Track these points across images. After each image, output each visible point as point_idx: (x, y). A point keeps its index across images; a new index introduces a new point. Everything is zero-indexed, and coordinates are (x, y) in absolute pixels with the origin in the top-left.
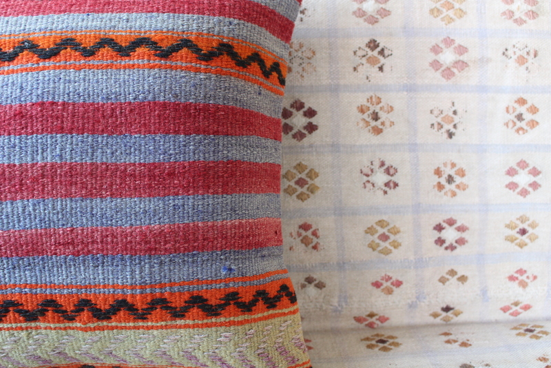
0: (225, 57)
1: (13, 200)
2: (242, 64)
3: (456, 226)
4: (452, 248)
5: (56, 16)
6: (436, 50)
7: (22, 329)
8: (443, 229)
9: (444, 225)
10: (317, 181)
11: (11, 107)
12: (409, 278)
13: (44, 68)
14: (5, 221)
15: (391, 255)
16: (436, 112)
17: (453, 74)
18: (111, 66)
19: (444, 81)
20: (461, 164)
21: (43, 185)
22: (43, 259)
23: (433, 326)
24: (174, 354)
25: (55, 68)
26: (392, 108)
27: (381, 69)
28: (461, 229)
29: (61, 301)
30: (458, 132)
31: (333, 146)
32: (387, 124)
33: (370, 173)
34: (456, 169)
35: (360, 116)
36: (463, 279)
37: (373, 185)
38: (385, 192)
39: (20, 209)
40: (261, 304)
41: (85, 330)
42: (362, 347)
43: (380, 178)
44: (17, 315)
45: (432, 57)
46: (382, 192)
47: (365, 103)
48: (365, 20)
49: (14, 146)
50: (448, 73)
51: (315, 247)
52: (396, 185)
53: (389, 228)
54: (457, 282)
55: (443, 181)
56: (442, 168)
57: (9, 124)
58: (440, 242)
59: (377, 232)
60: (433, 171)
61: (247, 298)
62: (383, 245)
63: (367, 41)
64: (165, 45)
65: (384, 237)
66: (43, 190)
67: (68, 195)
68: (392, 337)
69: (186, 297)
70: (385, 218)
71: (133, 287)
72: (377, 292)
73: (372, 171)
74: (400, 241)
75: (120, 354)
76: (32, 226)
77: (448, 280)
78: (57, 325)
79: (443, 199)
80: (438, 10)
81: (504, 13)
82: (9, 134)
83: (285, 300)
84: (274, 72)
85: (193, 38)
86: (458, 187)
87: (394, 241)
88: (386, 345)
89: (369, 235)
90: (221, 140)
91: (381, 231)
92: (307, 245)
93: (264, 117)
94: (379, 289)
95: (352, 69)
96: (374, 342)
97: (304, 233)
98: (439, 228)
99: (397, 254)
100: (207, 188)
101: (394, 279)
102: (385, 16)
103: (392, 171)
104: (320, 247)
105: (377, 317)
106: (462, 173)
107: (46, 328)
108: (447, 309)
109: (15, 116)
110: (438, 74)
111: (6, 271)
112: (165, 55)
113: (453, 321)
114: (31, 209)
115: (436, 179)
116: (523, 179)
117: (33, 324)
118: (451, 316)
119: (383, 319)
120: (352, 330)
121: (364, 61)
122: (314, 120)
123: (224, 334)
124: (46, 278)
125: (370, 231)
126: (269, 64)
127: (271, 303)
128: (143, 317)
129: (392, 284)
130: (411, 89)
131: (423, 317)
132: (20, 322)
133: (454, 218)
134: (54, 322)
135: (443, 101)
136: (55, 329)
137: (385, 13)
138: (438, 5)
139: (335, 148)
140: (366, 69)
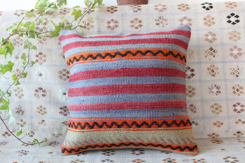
0: (171, 55)
1: (116, 94)
2: (175, 57)
3: (240, 105)
4: (239, 112)
5: (124, 45)
6: (231, 50)
7: (116, 130)
8: (236, 106)
9: (236, 105)
10: (195, 91)
11: (115, 69)
12: (225, 122)
13: (123, 59)
14: (114, 100)
15: (219, 114)
16: (232, 69)
17: (237, 57)
18: (140, 58)
19: (234, 60)
20: (241, 85)
21: (124, 90)
22: (123, 110)
23: (234, 138)
24: (158, 138)
25: (126, 59)
26: (218, 68)
27: (214, 56)
28: (242, 106)
29: (128, 122)
30: (240, 75)
31: (199, 80)
32: (217, 73)
33: (211, 88)
34: (239, 87)
35: (208, 71)
37: (213, 92)
38: (217, 95)
39: (118, 97)
40: (182, 124)
41: (133, 130)
42: (211, 143)
43: (215, 90)
44: (115, 126)
45: (230, 52)
46: (216, 95)
47: (209, 67)
48: (209, 42)
49: (116, 80)
50: (236, 57)
51: (195, 112)
52: (220, 92)
53: (218, 106)
54: (242, 123)
55: (235, 91)
56: (235, 87)
57: (115, 74)
58: (235, 110)
59: (214, 107)
60: (232, 88)
61: (178, 122)
62: (217, 111)
63: (209, 48)
64: (155, 52)
65: (217, 109)
66: (124, 91)
67: (131, 93)
68: (221, 140)
69: (162, 121)
70: (217, 102)
71: (148, 118)
73: (212, 88)
74: (222, 110)
75: (142, 138)
76: (121, 101)
77: (238, 123)
78: (126, 129)
79: (236, 96)
80: (232, 38)
82: (115, 77)
83: (188, 124)
84: (183, 58)
85: (162, 50)
86: (240, 92)
87: (220, 110)
88: (219, 142)
89: (212, 108)
90: (171, 78)
91: (216, 107)
92: (192, 111)
93: (181, 72)
94: (216, 126)
95: (205, 57)
96: (215, 141)
97: (191, 108)
98: (235, 106)
99: (221, 114)
100: (167, 91)
101: (220, 122)
102: (215, 40)
103: (219, 88)
104: (196, 112)
105: (215, 135)
106: (241, 88)
107: (123, 130)
108: (239, 132)
109: (116, 72)
110: (232, 57)
111: (113, 114)
112: (155, 55)
113: (241, 137)
114: (121, 96)
115: (233, 90)
117: (120, 129)
118: (240, 135)
119: (217, 136)
120: (207, 139)
121: (209, 54)
122: (194, 73)
123: (172, 132)
124: (124, 115)
125: (212, 107)
126: (182, 56)
127: (185, 125)
128: (150, 127)
129: (220, 124)
130: (224, 62)
131: (230, 135)
132: (116, 128)
133: (240, 102)
134: (125, 128)
135: (234, 66)
136: (125, 130)
137: (215, 39)
138: (232, 36)
139: (200, 81)
140: (210, 57)
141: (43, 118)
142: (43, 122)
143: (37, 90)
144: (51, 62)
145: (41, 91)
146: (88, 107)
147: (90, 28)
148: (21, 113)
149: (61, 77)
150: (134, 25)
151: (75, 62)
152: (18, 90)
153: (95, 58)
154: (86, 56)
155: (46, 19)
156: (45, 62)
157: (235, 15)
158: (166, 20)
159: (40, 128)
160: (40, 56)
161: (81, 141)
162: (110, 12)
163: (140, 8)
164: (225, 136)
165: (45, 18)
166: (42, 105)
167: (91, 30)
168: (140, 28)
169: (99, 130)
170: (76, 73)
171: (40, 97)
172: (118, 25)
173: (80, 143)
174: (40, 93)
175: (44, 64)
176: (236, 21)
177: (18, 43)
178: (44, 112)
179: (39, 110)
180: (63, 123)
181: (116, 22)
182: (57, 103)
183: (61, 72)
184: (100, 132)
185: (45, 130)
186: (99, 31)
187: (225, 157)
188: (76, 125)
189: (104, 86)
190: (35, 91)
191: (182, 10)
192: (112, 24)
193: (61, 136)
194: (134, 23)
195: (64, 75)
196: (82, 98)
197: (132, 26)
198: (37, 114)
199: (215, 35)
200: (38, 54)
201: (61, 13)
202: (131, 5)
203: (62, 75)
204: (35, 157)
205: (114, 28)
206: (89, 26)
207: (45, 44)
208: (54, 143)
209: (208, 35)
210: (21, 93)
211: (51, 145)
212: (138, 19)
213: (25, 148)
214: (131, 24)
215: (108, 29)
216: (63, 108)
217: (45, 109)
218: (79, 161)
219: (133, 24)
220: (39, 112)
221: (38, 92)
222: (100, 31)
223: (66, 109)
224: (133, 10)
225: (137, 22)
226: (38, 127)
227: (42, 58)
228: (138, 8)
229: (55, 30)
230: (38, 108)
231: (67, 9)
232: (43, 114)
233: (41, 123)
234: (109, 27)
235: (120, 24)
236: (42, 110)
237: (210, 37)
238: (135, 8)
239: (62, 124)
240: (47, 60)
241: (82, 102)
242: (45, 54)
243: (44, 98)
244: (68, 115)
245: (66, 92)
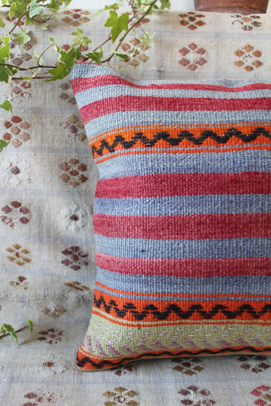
1: (231, 238)
5: (247, 112)
7: (223, 323)
11: (228, 175)
13: (247, 149)
14: (224, 252)
21: (250, 229)
22: (246, 278)
25: (254, 149)
29: (253, 305)
39: (235, 245)
41: (263, 324)
44: (222, 314)
49: (231, 202)
57: (228, 187)
66: (251, 231)
67: (266, 235)
76: (242, 256)
78: (247, 321)
82: (228, 194)
107: (238, 323)
109: (232, 181)
111: (220, 285)
114: (242, 244)
117: (231, 321)
124: (246, 290)
132: (223, 319)
134: (245, 319)
136: (245, 324)
141: (21, 271)
142: (22, 281)
143: (7, 207)
144: (42, 140)
145: (18, 209)
146: (157, 268)
147: (139, 61)
149: (66, 179)
150: (244, 61)
151: (119, 149)
153: (175, 142)
154: (150, 136)
155: (30, 34)
156: (28, 141)
159: (14, 295)
160: (14, 125)
161: (131, 346)
162: (188, 25)
163: (257, 20)
165: (27, 31)
166: (20, 244)
167: (141, 66)
168: (256, 70)
169: (180, 324)
171: (15, 224)
172: (206, 59)
173: (128, 349)
174: (16, 215)
175: (26, 144)
178: (24, 260)
179: (12, 255)
180: (70, 285)
181: (202, 51)
182: (56, 240)
183: (65, 167)
184: (183, 327)
185: (27, 300)
186: (160, 71)
188: (120, 307)
189: (201, 216)
190: (3, 209)
192: (192, 57)
193: (65, 313)
194: (244, 56)
195: (74, 173)
196: (139, 243)
197: (240, 64)
198: (8, 262)
200: (10, 120)
201: (67, 20)
202: (235, 12)
204: (12, 380)
205: (197, 65)
206: (137, 58)
207: (28, 96)
208: (50, 333)
211: (45, 339)
212: (252, 48)
214: (238, 59)
215: (181, 66)
216: (70, 250)
217: (26, 252)
218: (126, 392)
219: (241, 59)
220: (12, 259)
221: (10, 213)
222: (164, 71)
223: (77, 253)
224: (241, 26)
225: (251, 53)
226: (8, 294)
227: (19, 131)
228: (254, 20)
229: (60, 61)
230: (10, 250)
231: (83, 13)
232: (20, 264)
233: (18, 284)
234: (184, 62)
235: (211, 56)
236: (19, 255)
238: (246, 19)
239: (66, 287)
240: (32, 136)
241: (140, 255)
242: (28, 122)
243: (25, 227)
244: (83, 267)
245: (79, 214)
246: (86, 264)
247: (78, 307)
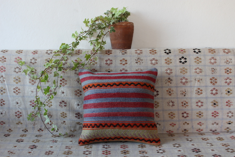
0: (145, 86)
1: (113, 107)
2: (148, 87)
4: (185, 117)
6: (182, 79)
7: (113, 129)
10: (159, 105)
11: (113, 93)
12: (177, 123)
13: (117, 88)
15: (173, 119)
16: (182, 91)
17: (185, 84)
18: (127, 87)
19: (183, 85)
20: (187, 101)
22: (117, 117)
23: (182, 133)
24: (137, 134)
25: (119, 87)
26: (173, 91)
27: (171, 83)
28: (187, 114)
29: (120, 124)
30: (186, 95)
32: (172, 93)
35: (167, 92)
36: (188, 124)
38: (172, 107)
39: (114, 109)
40: (151, 126)
41: (123, 129)
42: (168, 136)
43: (171, 104)
45: (181, 81)
47: (168, 90)
48: (168, 74)
49: (113, 99)
50: (184, 84)
51: (158, 117)
52: (174, 105)
55: (183, 104)
56: (183, 102)
57: (113, 96)
58: (183, 116)
60: (181, 103)
61: (149, 125)
62: (172, 117)
63: (168, 78)
64: (136, 84)
65: (172, 115)
66: (118, 106)
67: (122, 107)
68: (174, 135)
69: (139, 124)
70: (172, 112)
71: (131, 122)
72: (171, 126)
73: (169, 102)
74: (175, 116)
75: (128, 134)
76: (116, 112)
77: (185, 124)
79: (184, 108)
81: (195, 72)
83: (155, 126)
84: (153, 88)
85: (140, 83)
86: (186, 106)
88: (172, 136)
90: (145, 99)
91: (171, 114)
92: (157, 117)
93: (151, 95)
95: (165, 83)
96: (170, 135)
97: (156, 114)
98: (183, 114)
99: (175, 119)
100: (143, 106)
101: (174, 124)
103: (173, 103)
106: (187, 103)
108: (185, 130)
110: (182, 84)
111: (111, 119)
112: (136, 85)
113: (186, 132)
116: (200, 104)
119: (172, 132)
120: (166, 134)
121: (168, 82)
122: (158, 93)
123: (145, 131)
124: (118, 120)
125: (169, 114)
126: (152, 87)
127: (153, 127)
128: (132, 127)
130: (177, 87)
131: (180, 131)
133: (186, 112)
134: (118, 128)
135: (183, 89)
137: (172, 73)
138: (182, 71)
139: (162, 98)
140: (168, 83)
141: (64, 120)
142: (64, 122)
143: (61, 102)
144: (70, 84)
146: (97, 115)
148: (50, 116)
149: (76, 95)
151: (89, 89)
152: (49, 102)
153: (101, 86)
155: (67, 57)
156: (66, 85)
157: (184, 58)
158: (142, 60)
159: (62, 126)
160: (63, 81)
161: (91, 135)
162: (108, 54)
163: (126, 52)
164: (177, 132)
165: (66, 56)
166: (64, 112)
167: (95, 65)
168: (126, 65)
169: (103, 129)
170: (89, 95)
171: (63, 107)
172: (112, 63)
173: (91, 136)
174: (63, 104)
175: (66, 86)
176: (184, 62)
177: (49, 72)
179: (62, 115)
180: (77, 123)
181: (111, 61)
182: (73, 111)
183: (76, 91)
184: (103, 130)
185: (66, 128)
186: (100, 66)
187: (174, 144)
188: (89, 125)
189: (107, 102)
190: (60, 103)
191: (152, 54)
192: (108, 62)
193: (76, 131)
196: (93, 109)
197: (121, 63)
198: (60, 117)
199: (172, 70)
200: (61, 80)
201: (76, 53)
202: (121, 49)
203: (77, 93)
204: (62, 144)
205: (110, 64)
206: (94, 63)
208: (72, 136)
209: (168, 70)
210: (50, 104)
211: (70, 137)
212: (124, 59)
213: (55, 139)
214: (121, 62)
215: (106, 65)
216: (77, 114)
217: (66, 114)
219: (122, 62)
220: (62, 116)
223: (79, 114)
225: (124, 61)
227: (64, 82)
228: (125, 52)
229: (74, 66)
231: (80, 51)
232: (64, 118)
234: (107, 64)
235: (114, 62)
236: (64, 115)
237: (168, 71)
238: (123, 52)
240: (67, 84)
241: (93, 112)
242: (66, 80)
243: (65, 108)
244: (81, 118)
245: (80, 104)
246: (82, 117)
247: (79, 129)
